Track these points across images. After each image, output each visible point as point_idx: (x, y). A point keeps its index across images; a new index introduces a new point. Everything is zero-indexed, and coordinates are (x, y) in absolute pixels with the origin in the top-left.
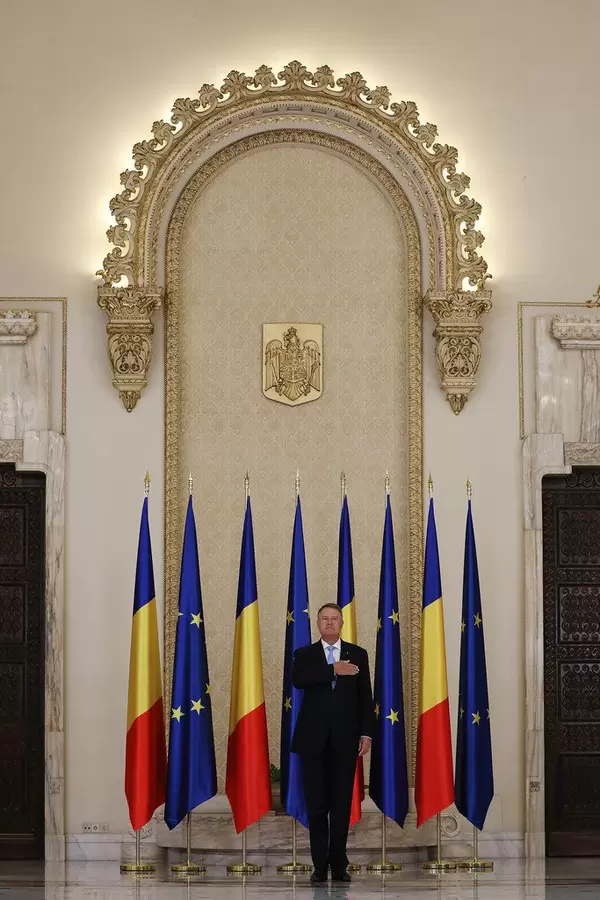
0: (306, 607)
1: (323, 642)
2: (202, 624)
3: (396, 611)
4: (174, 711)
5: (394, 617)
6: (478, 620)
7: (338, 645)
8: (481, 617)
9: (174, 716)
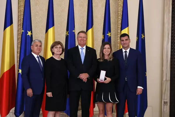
0: (74, 30)
1: (79, 46)
2: (32, 35)
3: (110, 32)
4: (19, 70)
5: (109, 34)
6: (143, 36)
7: (85, 47)
8: (144, 35)
9: (19, 72)
